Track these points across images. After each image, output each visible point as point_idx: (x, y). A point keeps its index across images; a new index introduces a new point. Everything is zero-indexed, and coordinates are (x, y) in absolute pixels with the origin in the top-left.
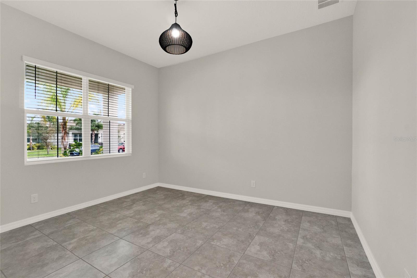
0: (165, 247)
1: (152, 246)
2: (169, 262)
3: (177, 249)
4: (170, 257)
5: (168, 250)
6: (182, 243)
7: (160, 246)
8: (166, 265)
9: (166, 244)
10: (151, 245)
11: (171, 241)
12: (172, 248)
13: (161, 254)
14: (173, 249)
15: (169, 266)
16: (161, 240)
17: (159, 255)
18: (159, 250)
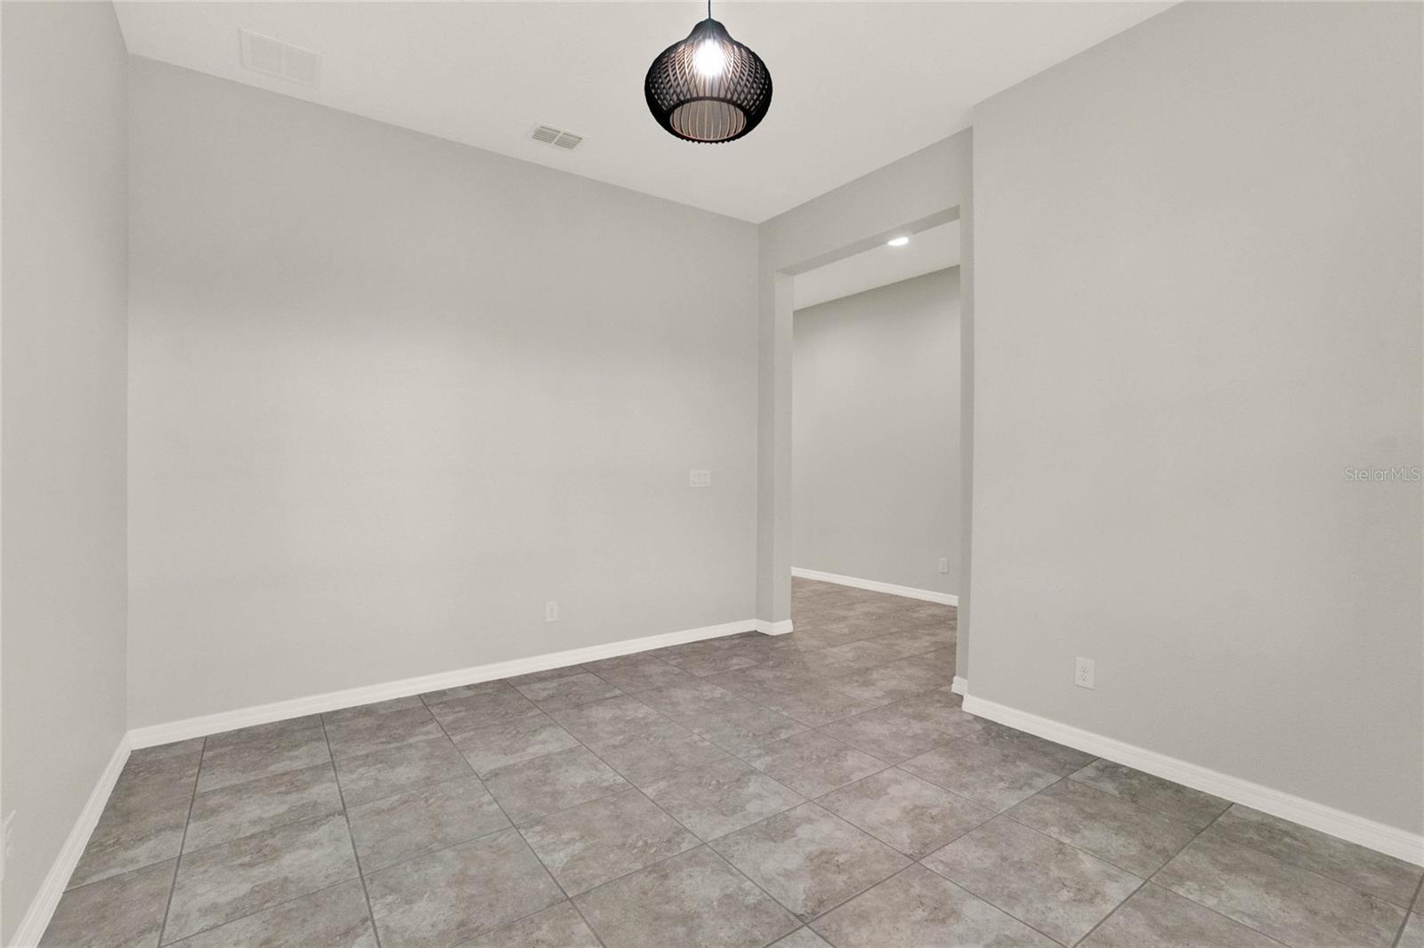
0: (759, 797)
1: (795, 807)
2: (758, 765)
3: (726, 787)
4: (752, 772)
5: (753, 787)
6: (705, 797)
7: (774, 805)
8: (768, 759)
9: (753, 807)
10: (799, 812)
11: (734, 811)
12: (739, 790)
13: (773, 782)
14: (739, 787)
15: (759, 756)
16: (765, 823)
17: (781, 780)
18: (777, 793)
